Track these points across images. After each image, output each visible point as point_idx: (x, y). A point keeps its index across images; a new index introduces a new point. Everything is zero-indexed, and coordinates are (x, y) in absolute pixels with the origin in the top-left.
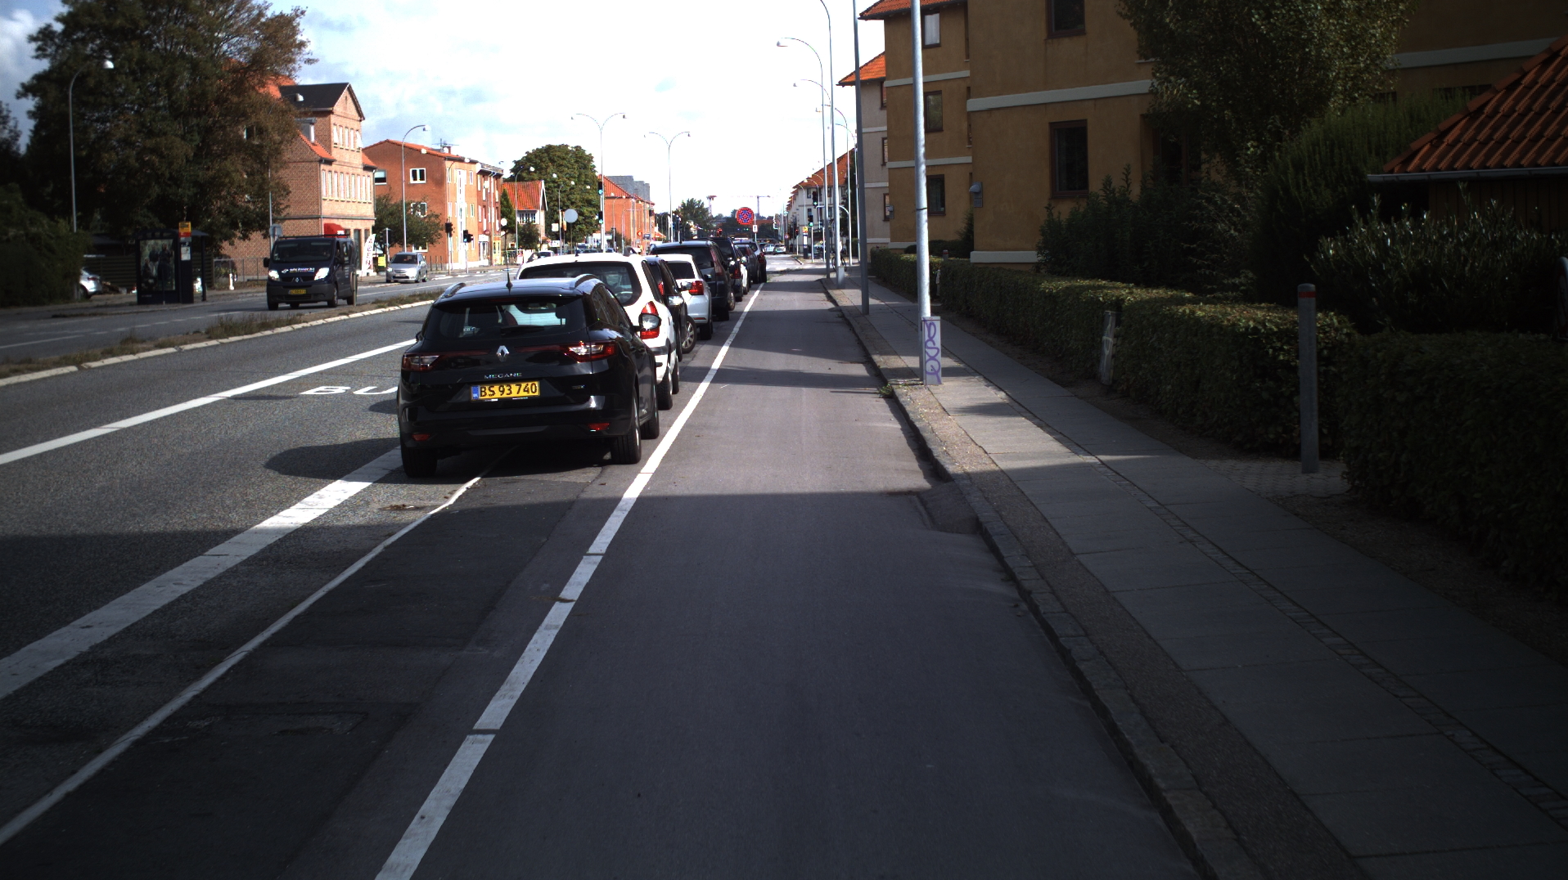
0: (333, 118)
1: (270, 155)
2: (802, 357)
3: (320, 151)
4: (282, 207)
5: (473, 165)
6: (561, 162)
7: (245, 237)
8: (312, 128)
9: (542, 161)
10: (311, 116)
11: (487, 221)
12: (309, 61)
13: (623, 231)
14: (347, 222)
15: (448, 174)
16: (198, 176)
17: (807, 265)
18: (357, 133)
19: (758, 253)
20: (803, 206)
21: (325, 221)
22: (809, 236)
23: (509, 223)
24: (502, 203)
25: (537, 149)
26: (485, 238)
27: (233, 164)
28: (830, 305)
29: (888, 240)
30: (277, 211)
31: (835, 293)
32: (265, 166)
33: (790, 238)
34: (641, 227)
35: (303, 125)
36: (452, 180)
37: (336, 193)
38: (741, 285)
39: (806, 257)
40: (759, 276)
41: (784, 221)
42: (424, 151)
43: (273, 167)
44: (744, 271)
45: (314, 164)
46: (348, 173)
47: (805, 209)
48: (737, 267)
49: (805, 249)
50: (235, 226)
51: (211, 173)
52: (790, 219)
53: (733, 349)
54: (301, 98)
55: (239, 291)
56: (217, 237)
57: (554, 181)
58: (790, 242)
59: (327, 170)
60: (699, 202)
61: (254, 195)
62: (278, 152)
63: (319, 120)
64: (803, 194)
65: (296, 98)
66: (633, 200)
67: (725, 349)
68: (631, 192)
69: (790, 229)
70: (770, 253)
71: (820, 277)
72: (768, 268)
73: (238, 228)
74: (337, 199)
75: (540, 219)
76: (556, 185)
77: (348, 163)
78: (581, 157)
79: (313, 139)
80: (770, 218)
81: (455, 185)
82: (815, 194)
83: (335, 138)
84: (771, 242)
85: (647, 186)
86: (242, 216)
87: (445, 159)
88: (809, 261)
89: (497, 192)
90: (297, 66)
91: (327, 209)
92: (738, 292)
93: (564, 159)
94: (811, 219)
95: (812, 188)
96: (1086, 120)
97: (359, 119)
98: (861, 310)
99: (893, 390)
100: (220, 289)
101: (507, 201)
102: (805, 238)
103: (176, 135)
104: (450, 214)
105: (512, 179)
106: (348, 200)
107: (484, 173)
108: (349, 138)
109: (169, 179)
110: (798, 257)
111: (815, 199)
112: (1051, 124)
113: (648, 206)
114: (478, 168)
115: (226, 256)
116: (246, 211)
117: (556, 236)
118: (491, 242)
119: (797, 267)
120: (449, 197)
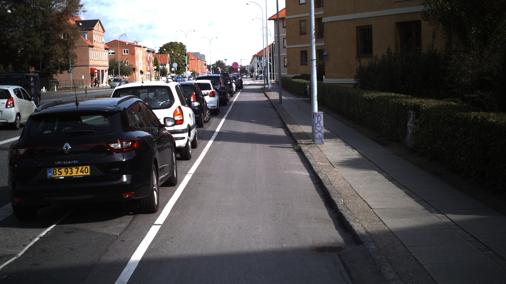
0: (94, 31)
1: (70, 44)
2: (256, 125)
3: (89, 43)
4: (74, 62)
5: (144, 48)
6: (175, 48)
7: (61, 73)
8: (86, 35)
9: (169, 47)
10: (85, 30)
11: (150, 67)
12: (84, 11)
13: (196, 70)
14: (99, 67)
15: (136, 51)
16: (44, 51)
17: (257, 82)
18: (103, 37)
19: (240, 78)
20: (256, 62)
21: (90, 67)
22: (258, 72)
23: (157, 68)
24: (155, 61)
25: (167, 43)
26: (149, 73)
27: (57, 47)
28: (266, 99)
29: (286, 74)
30: (72, 63)
31: (268, 93)
32: (68, 48)
33: (251, 73)
34: (202, 69)
35: (83, 33)
36: (138, 53)
37: (95, 57)
38: (233, 91)
39: (257, 79)
40: (240, 86)
41: (249, 67)
42: (127, 43)
43: (71, 48)
44: (234, 85)
45: (87, 47)
46: (99, 51)
47: (256, 63)
48: (231, 84)
49: (256, 77)
50: (57, 69)
51: (49, 50)
52: (251, 67)
53: (227, 120)
54: (81, 24)
55: (58, 92)
56: (51, 72)
57: (173, 54)
58: (251, 74)
59: (91, 49)
60: (222, 61)
61: (64, 58)
62: (73, 43)
63: (89, 32)
64: (256, 58)
65: (79, 24)
66: (200, 60)
67: (223, 120)
68: (199, 58)
69: (251, 70)
70: (245, 78)
71: (262, 87)
72: (243, 83)
73: (59, 69)
74: (95, 59)
75: (168, 66)
76: (173, 55)
77: (99, 47)
78: (182, 46)
79: (86, 39)
80: (245, 66)
81: (138, 55)
82: (260, 58)
83: (94, 38)
84: (245, 74)
85: (204, 56)
86: (60, 65)
87: (135, 46)
88: (258, 81)
89: (153, 58)
90: (79, 13)
91: (91, 63)
92: (232, 93)
93: (176, 47)
94: (258, 66)
95: (259, 56)
96: (372, 25)
97: (103, 32)
98: (279, 101)
99: (300, 148)
100: (51, 91)
101: (157, 61)
102: (256, 73)
103: (37, 37)
104: (137, 65)
105: (158, 53)
106: (99, 60)
107: (148, 51)
108: (100, 39)
109: (35, 52)
110: (254, 79)
111: (260, 60)
112: (357, 27)
113: (205, 62)
114: (146, 49)
115: (55, 79)
116: (61, 64)
117: (173, 72)
118: (151, 74)
119: (254, 83)
120: (136, 59)
